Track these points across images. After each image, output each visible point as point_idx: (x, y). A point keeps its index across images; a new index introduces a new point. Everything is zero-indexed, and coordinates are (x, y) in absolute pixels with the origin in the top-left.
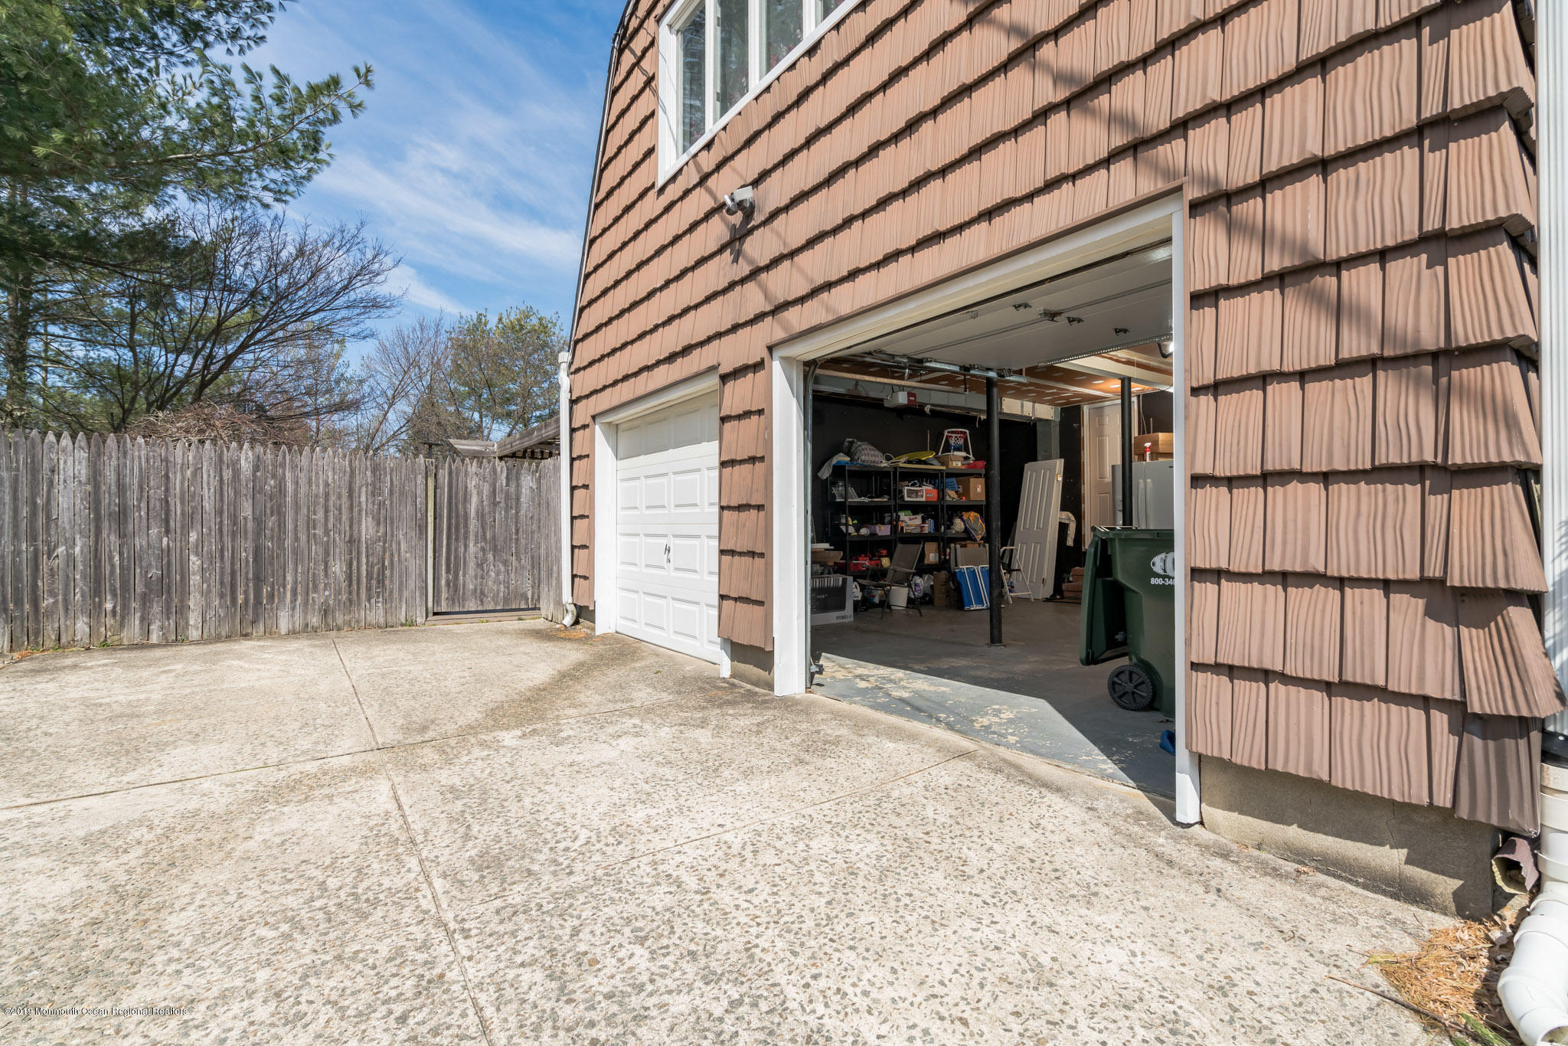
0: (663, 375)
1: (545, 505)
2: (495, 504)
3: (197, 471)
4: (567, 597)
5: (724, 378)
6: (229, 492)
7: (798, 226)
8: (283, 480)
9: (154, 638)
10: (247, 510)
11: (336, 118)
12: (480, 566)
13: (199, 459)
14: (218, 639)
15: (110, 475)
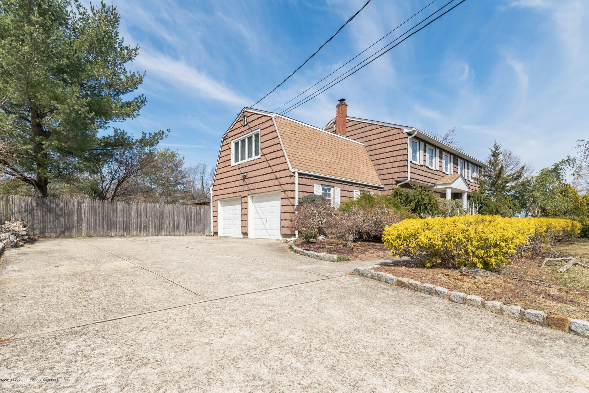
0: (232, 195)
1: (207, 215)
2: (197, 214)
3: (151, 208)
4: (212, 231)
5: (242, 197)
6: (155, 211)
7: (252, 180)
8: (163, 210)
9: (145, 235)
10: (158, 215)
11: (162, 138)
12: (194, 225)
13: (151, 206)
14: (154, 236)
15: (139, 208)
